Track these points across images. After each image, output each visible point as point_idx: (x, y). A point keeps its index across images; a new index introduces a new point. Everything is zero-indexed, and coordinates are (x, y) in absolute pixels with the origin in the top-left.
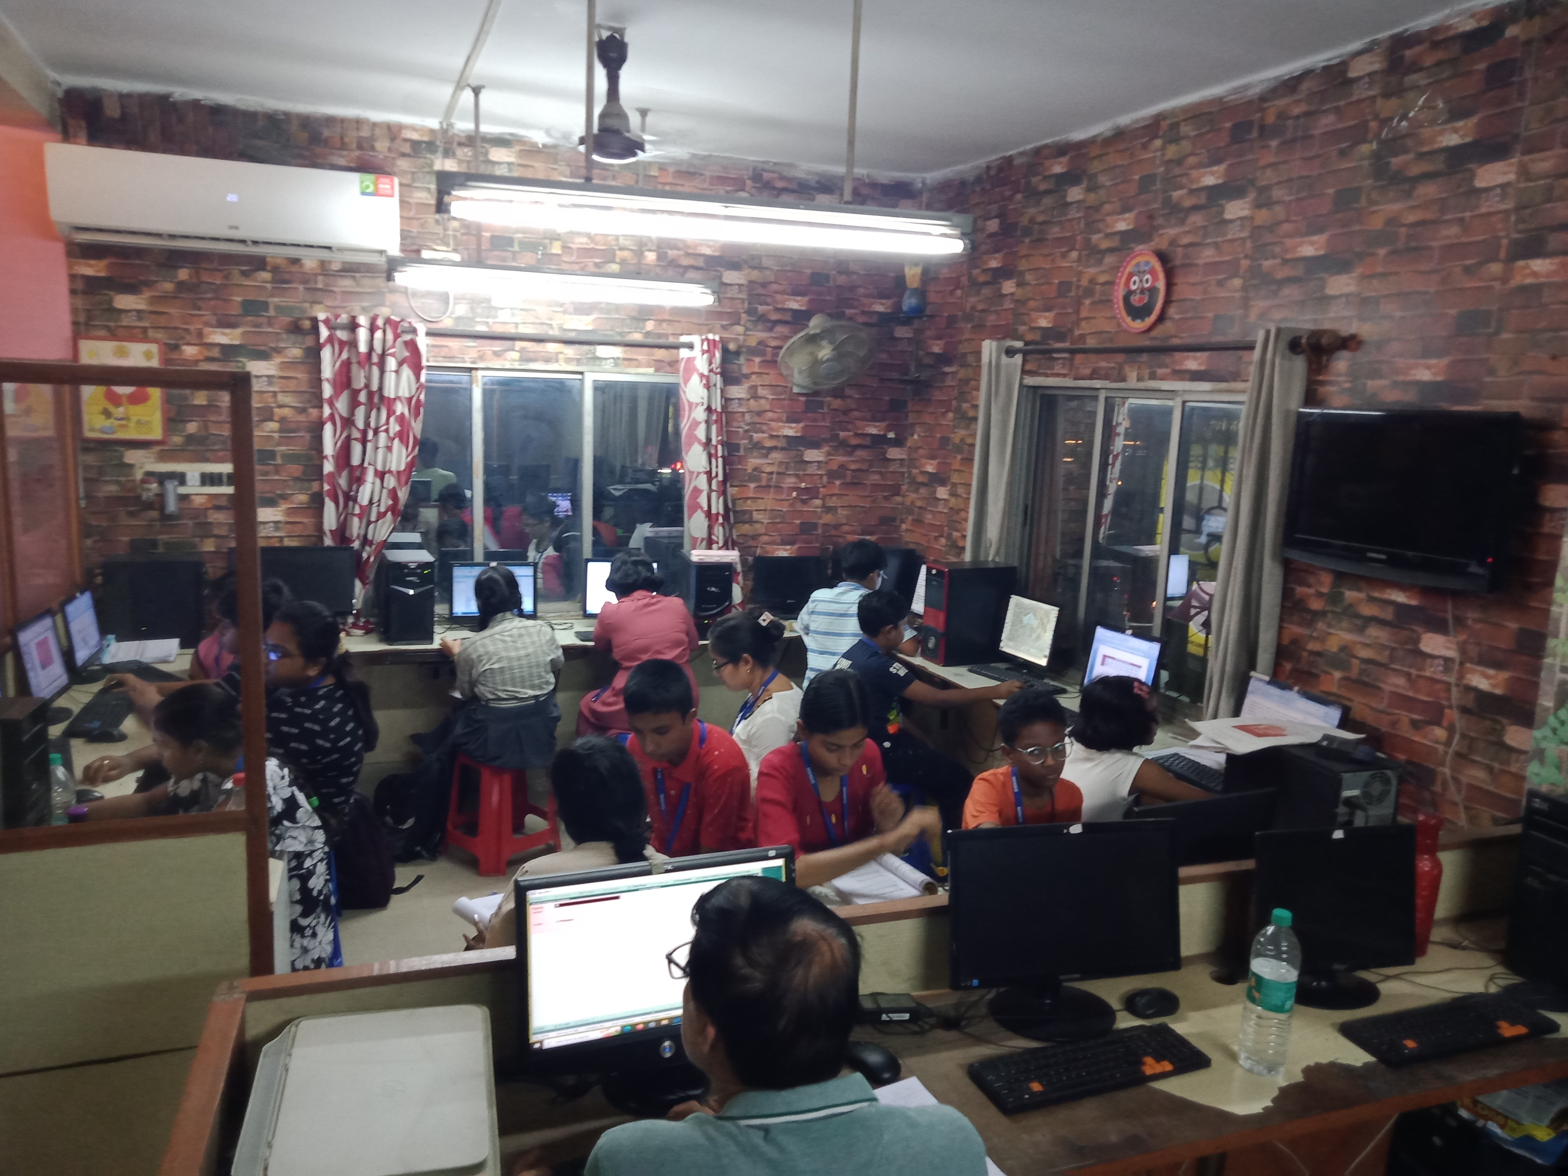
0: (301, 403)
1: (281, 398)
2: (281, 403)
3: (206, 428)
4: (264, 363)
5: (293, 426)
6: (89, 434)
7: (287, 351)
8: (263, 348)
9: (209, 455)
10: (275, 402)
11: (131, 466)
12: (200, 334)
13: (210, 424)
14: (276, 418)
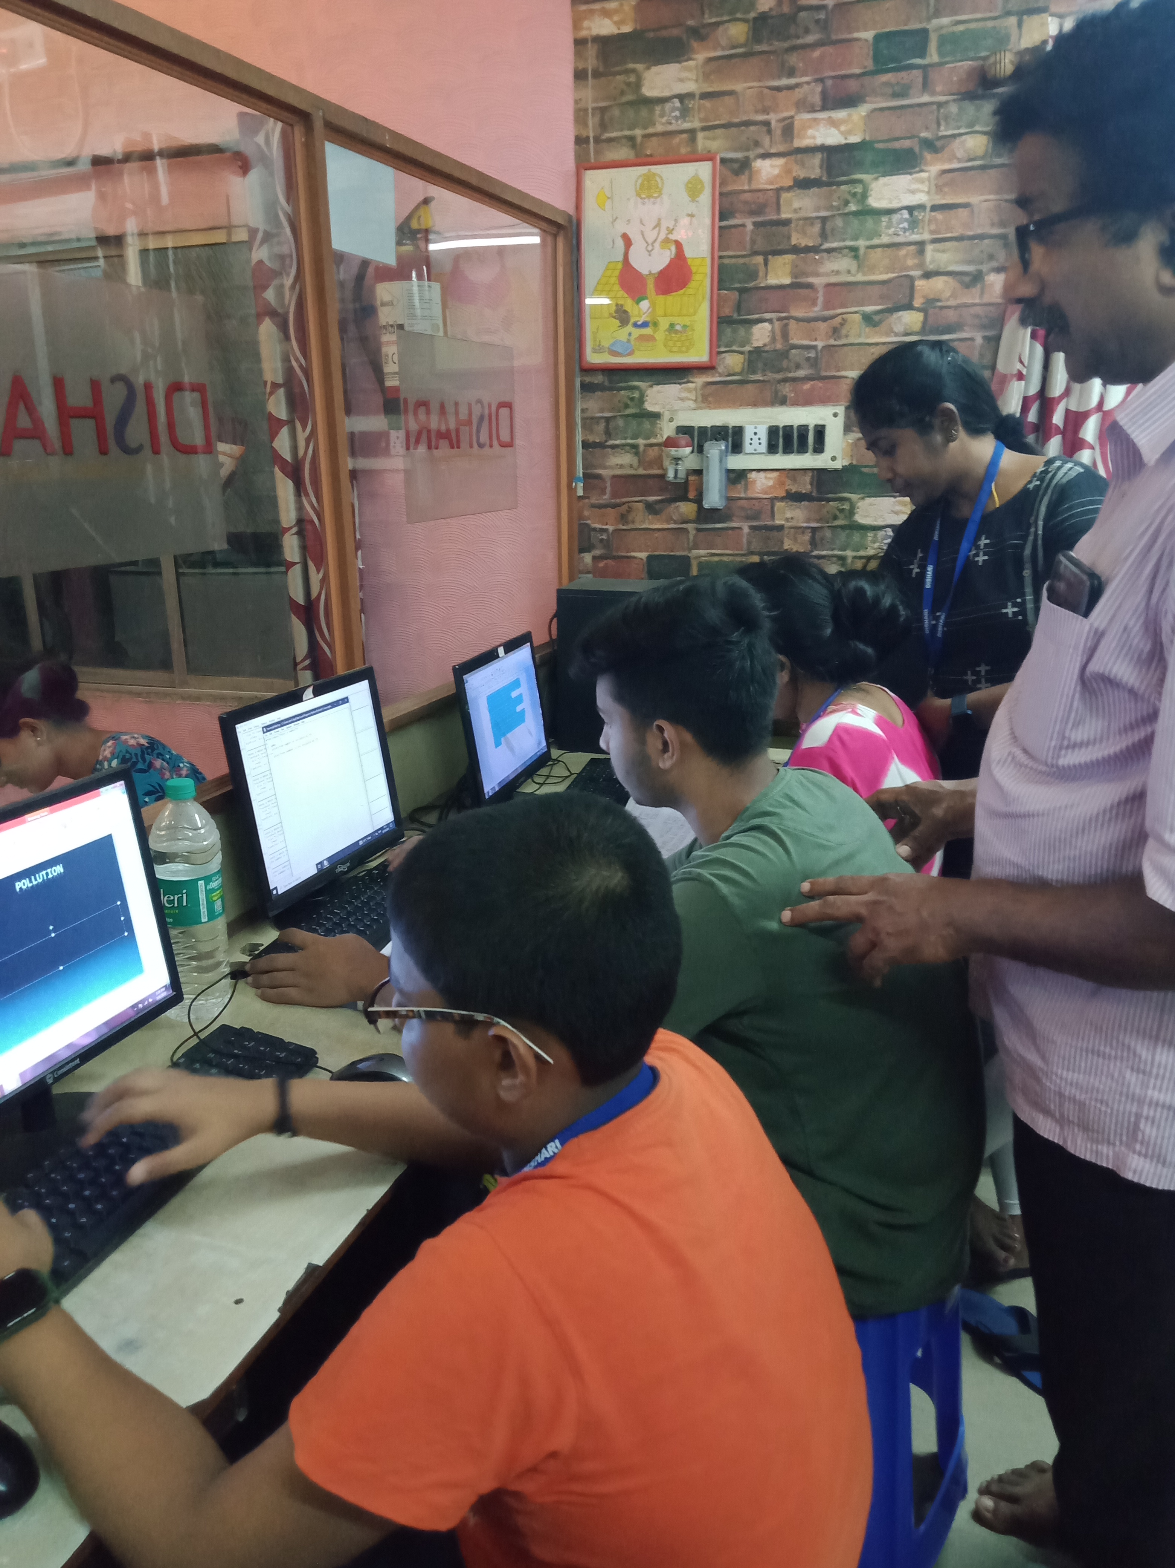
0: (969, 262)
1: (934, 257)
2: (931, 267)
3: (785, 335)
4: (908, 177)
5: (951, 316)
6: (594, 358)
7: (957, 142)
8: (906, 144)
9: (786, 389)
10: (921, 265)
11: (657, 416)
12: (788, 130)
13: (792, 324)
14: (917, 303)
